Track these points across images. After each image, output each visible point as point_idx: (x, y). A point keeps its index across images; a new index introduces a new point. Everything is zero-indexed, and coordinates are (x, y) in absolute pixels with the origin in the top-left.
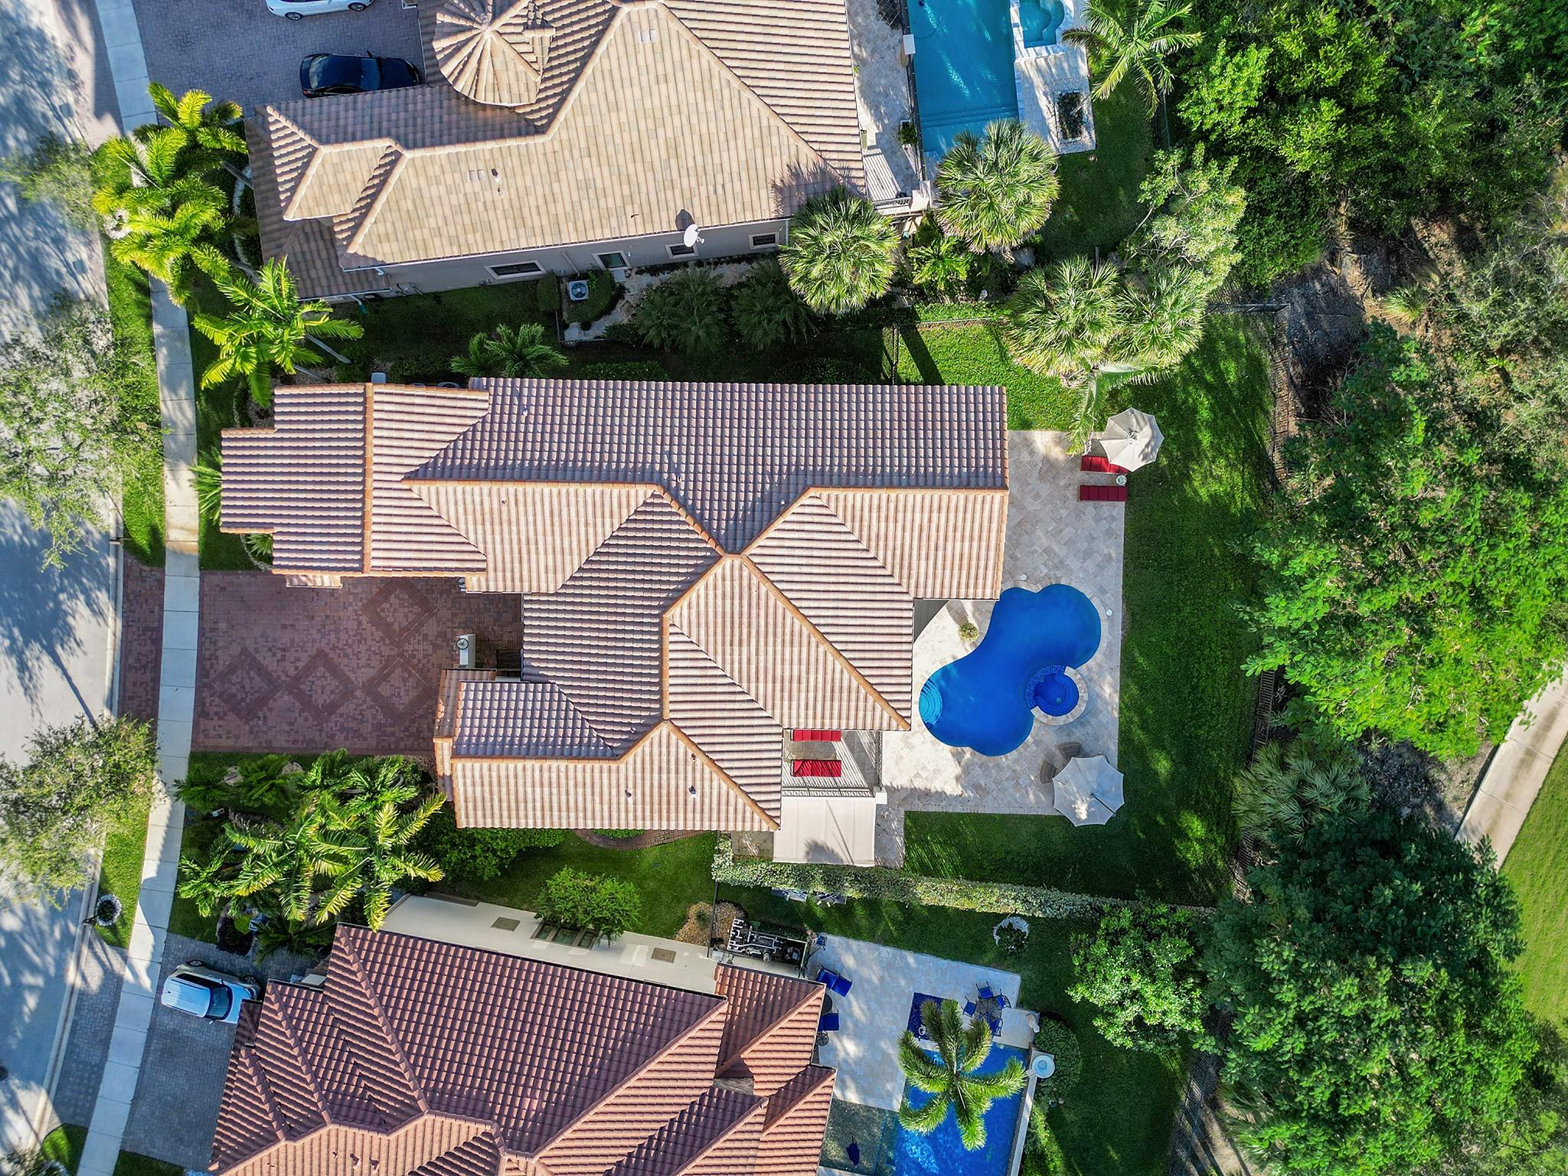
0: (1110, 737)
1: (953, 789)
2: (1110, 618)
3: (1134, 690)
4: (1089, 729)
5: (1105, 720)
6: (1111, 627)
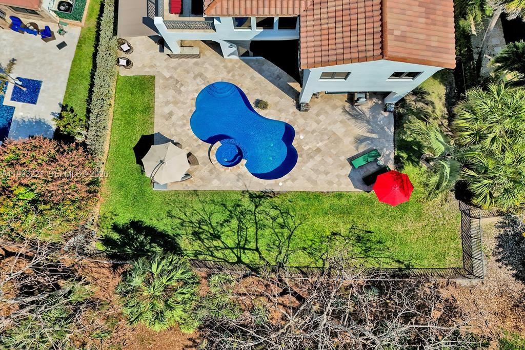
6: (271, 185)
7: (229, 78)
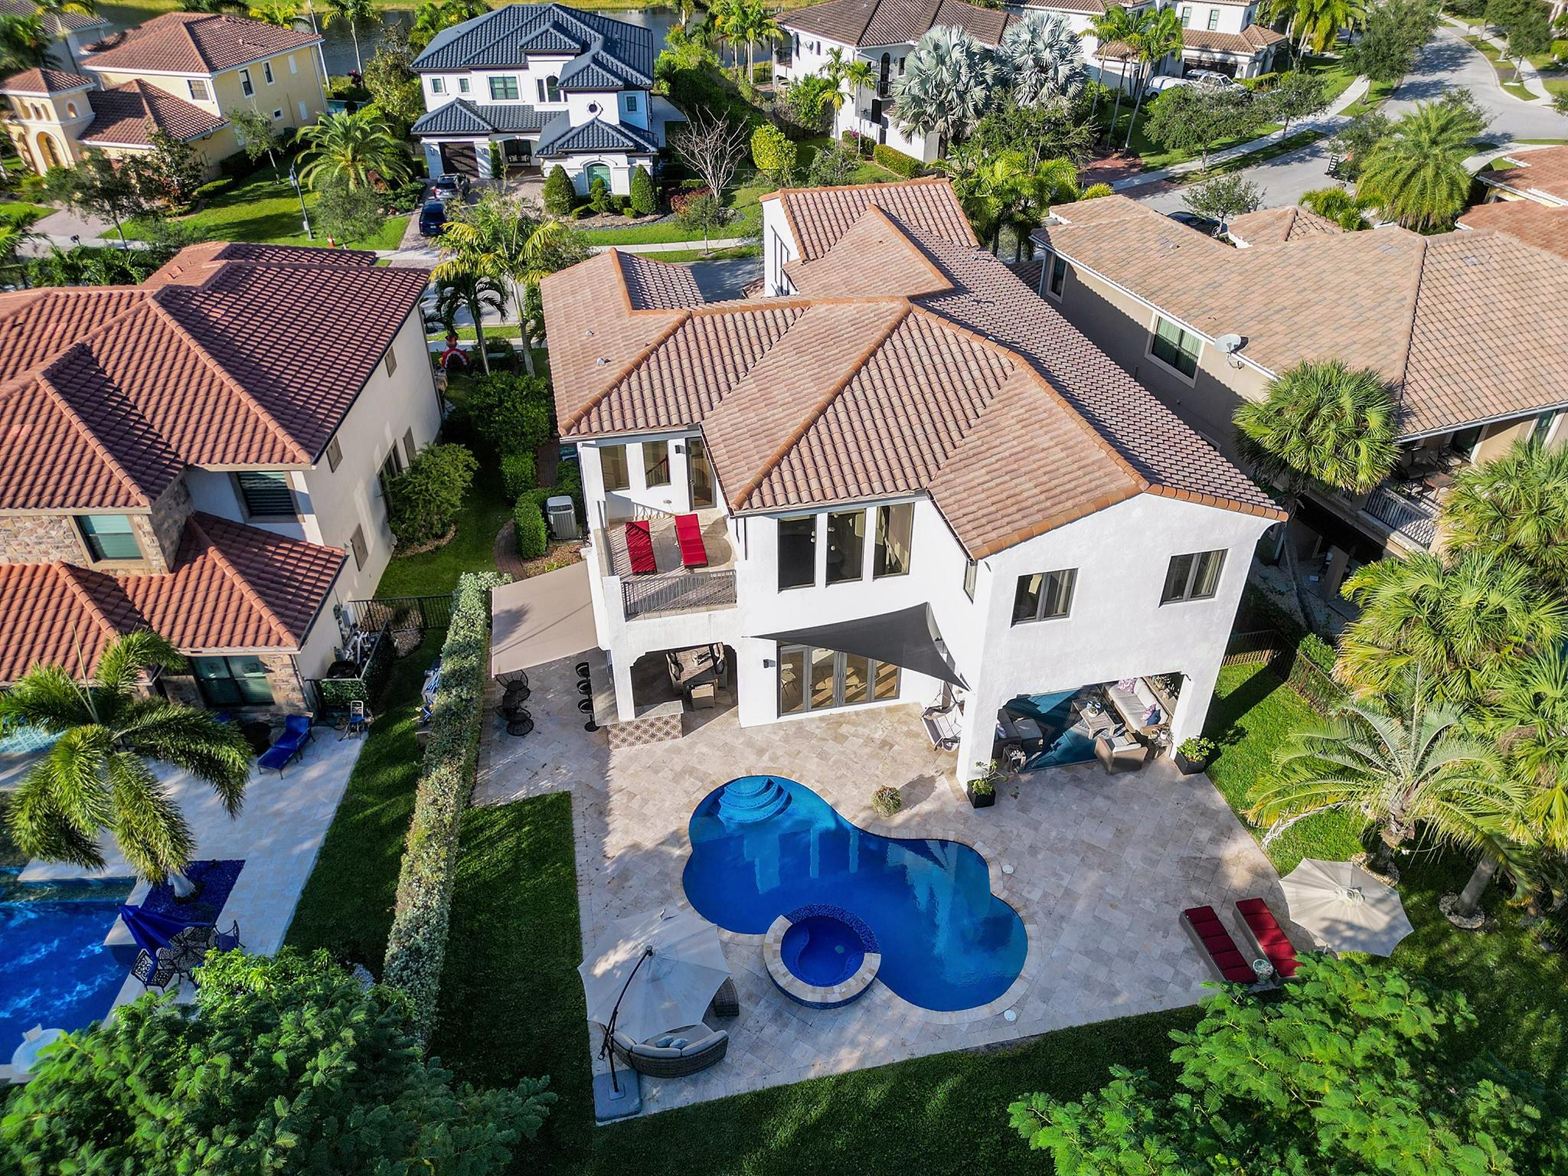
0: (764, 1074)
1: (615, 844)
2: (999, 1018)
3: (874, 1095)
4: (770, 1030)
5: (796, 1054)
6: (983, 1024)
7: (764, 765)
